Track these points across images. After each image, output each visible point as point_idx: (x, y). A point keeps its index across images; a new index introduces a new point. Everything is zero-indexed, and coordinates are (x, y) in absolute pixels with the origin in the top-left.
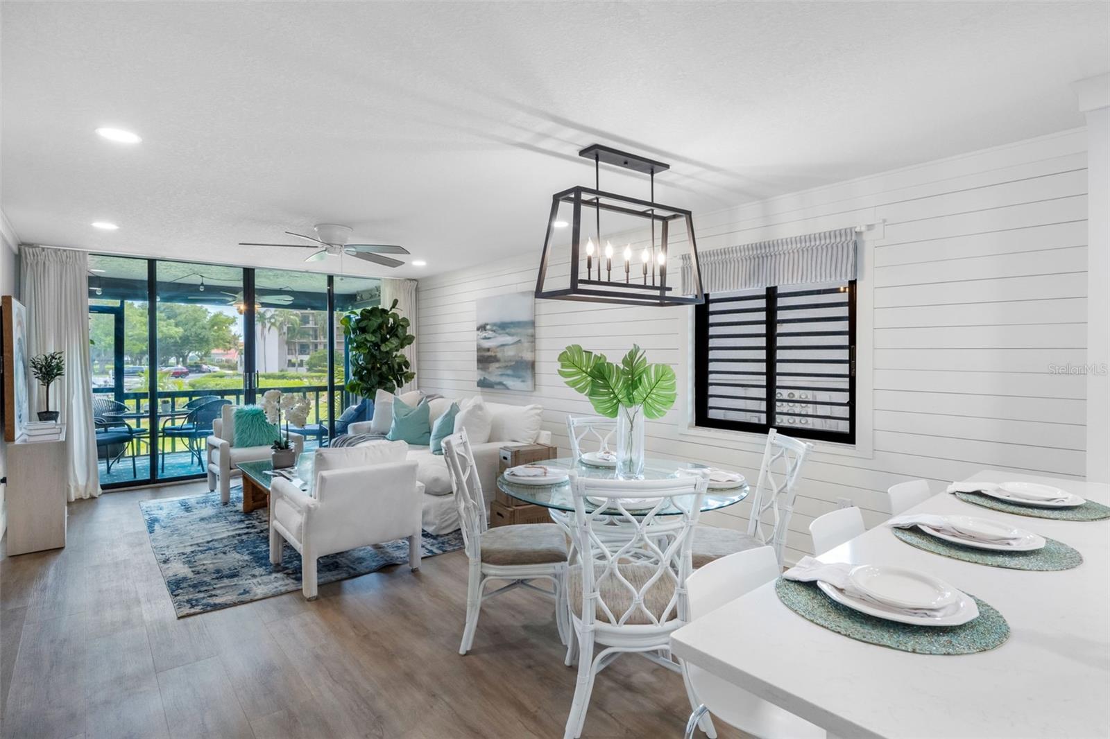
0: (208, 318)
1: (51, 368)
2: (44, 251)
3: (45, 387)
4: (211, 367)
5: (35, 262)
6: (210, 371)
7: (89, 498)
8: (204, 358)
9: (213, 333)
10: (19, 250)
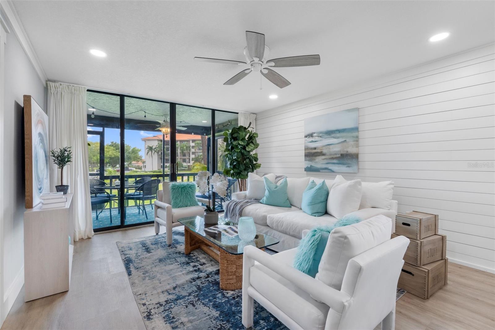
0: (131, 149)
1: (64, 157)
2: (61, 85)
3: (60, 169)
4: (132, 168)
5: (56, 92)
6: (132, 170)
7: (87, 238)
8: (129, 165)
9: (133, 155)
10: (47, 84)
